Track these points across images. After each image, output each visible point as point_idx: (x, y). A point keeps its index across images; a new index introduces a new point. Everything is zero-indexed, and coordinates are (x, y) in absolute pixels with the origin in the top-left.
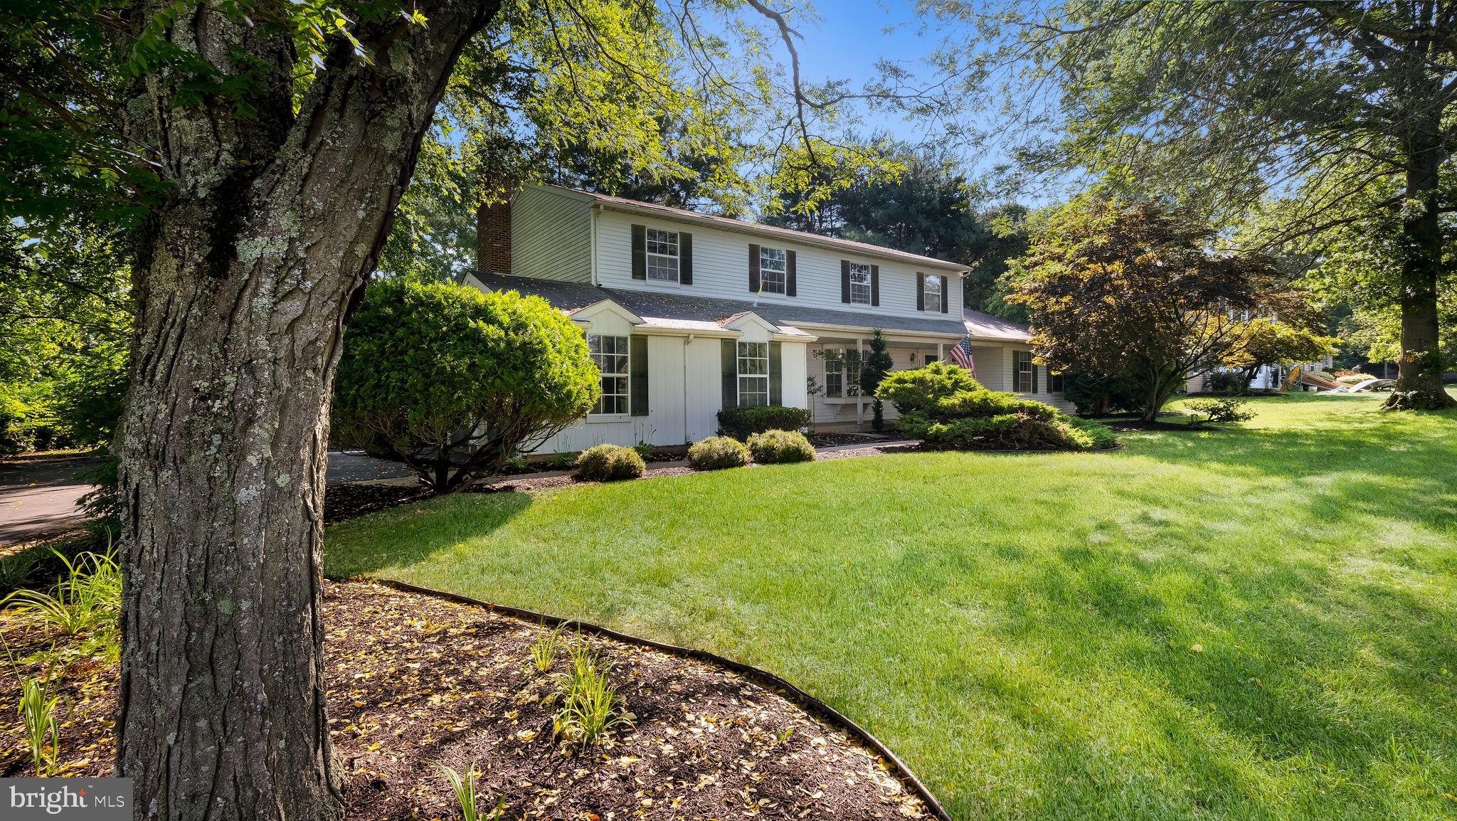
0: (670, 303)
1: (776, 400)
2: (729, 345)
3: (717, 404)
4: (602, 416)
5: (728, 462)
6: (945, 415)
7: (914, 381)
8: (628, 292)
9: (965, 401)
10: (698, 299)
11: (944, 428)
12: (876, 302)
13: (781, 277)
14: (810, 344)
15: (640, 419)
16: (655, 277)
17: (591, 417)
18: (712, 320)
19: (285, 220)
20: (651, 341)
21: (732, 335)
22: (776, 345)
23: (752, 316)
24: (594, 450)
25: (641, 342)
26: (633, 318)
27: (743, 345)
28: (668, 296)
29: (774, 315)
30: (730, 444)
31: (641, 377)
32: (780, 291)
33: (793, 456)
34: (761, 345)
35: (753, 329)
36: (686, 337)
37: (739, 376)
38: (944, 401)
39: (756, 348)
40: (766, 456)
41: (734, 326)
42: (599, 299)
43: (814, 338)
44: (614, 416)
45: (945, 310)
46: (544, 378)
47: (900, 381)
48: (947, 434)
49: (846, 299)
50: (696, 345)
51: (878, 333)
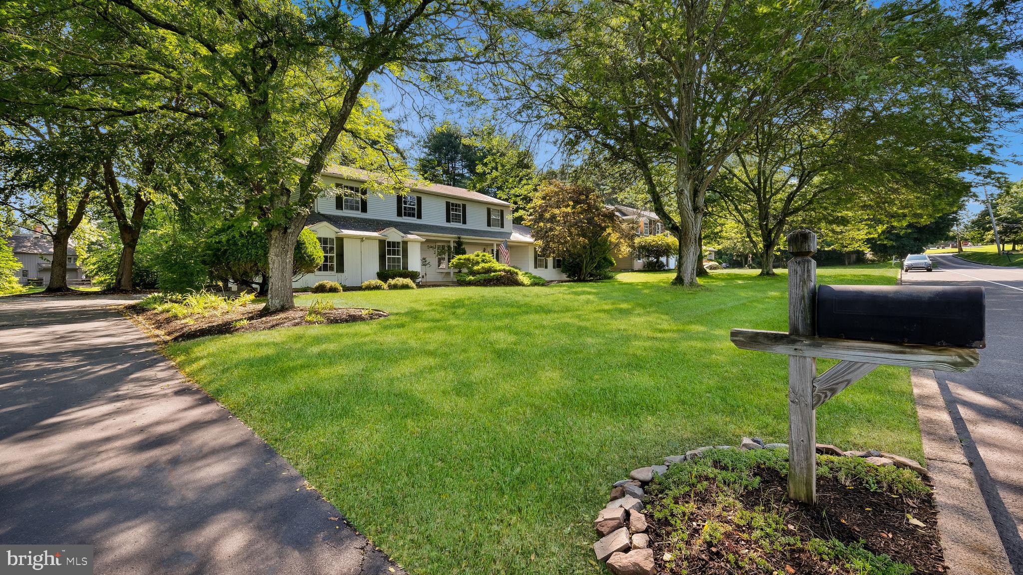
0: (355, 222)
1: (405, 267)
2: (382, 243)
3: (377, 269)
4: (322, 273)
5: (377, 288)
6: (473, 273)
7: (465, 259)
8: (334, 216)
9: (483, 267)
10: (370, 220)
11: (473, 278)
12: (464, 222)
13: (414, 209)
14: (422, 243)
15: (340, 274)
16: (347, 209)
17: (317, 273)
18: (375, 231)
19: (293, 227)
20: (345, 240)
21: (384, 238)
22: (405, 243)
23: (393, 229)
24: (321, 283)
25: (340, 240)
26: (337, 230)
27: (389, 243)
28: (355, 218)
29: (406, 228)
30: (380, 282)
31: (340, 256)
32: (413, 216)
33: (405, 287)
34: (398, 243)
35: (393, 235)
36: (362, 239)
37: (387, 256)
38: (476, 268)
39: (394, 244)
40: (395, 287)
41: (385, 234)
42: (321, 221)
43: (424, 240)
44: (328, 273)
45: (502, 226)
46: (305, 253)
47: (460, 259)
48: (473, 280)
49: (448, 220)
50: (366, 242)
51: (459, 238)
